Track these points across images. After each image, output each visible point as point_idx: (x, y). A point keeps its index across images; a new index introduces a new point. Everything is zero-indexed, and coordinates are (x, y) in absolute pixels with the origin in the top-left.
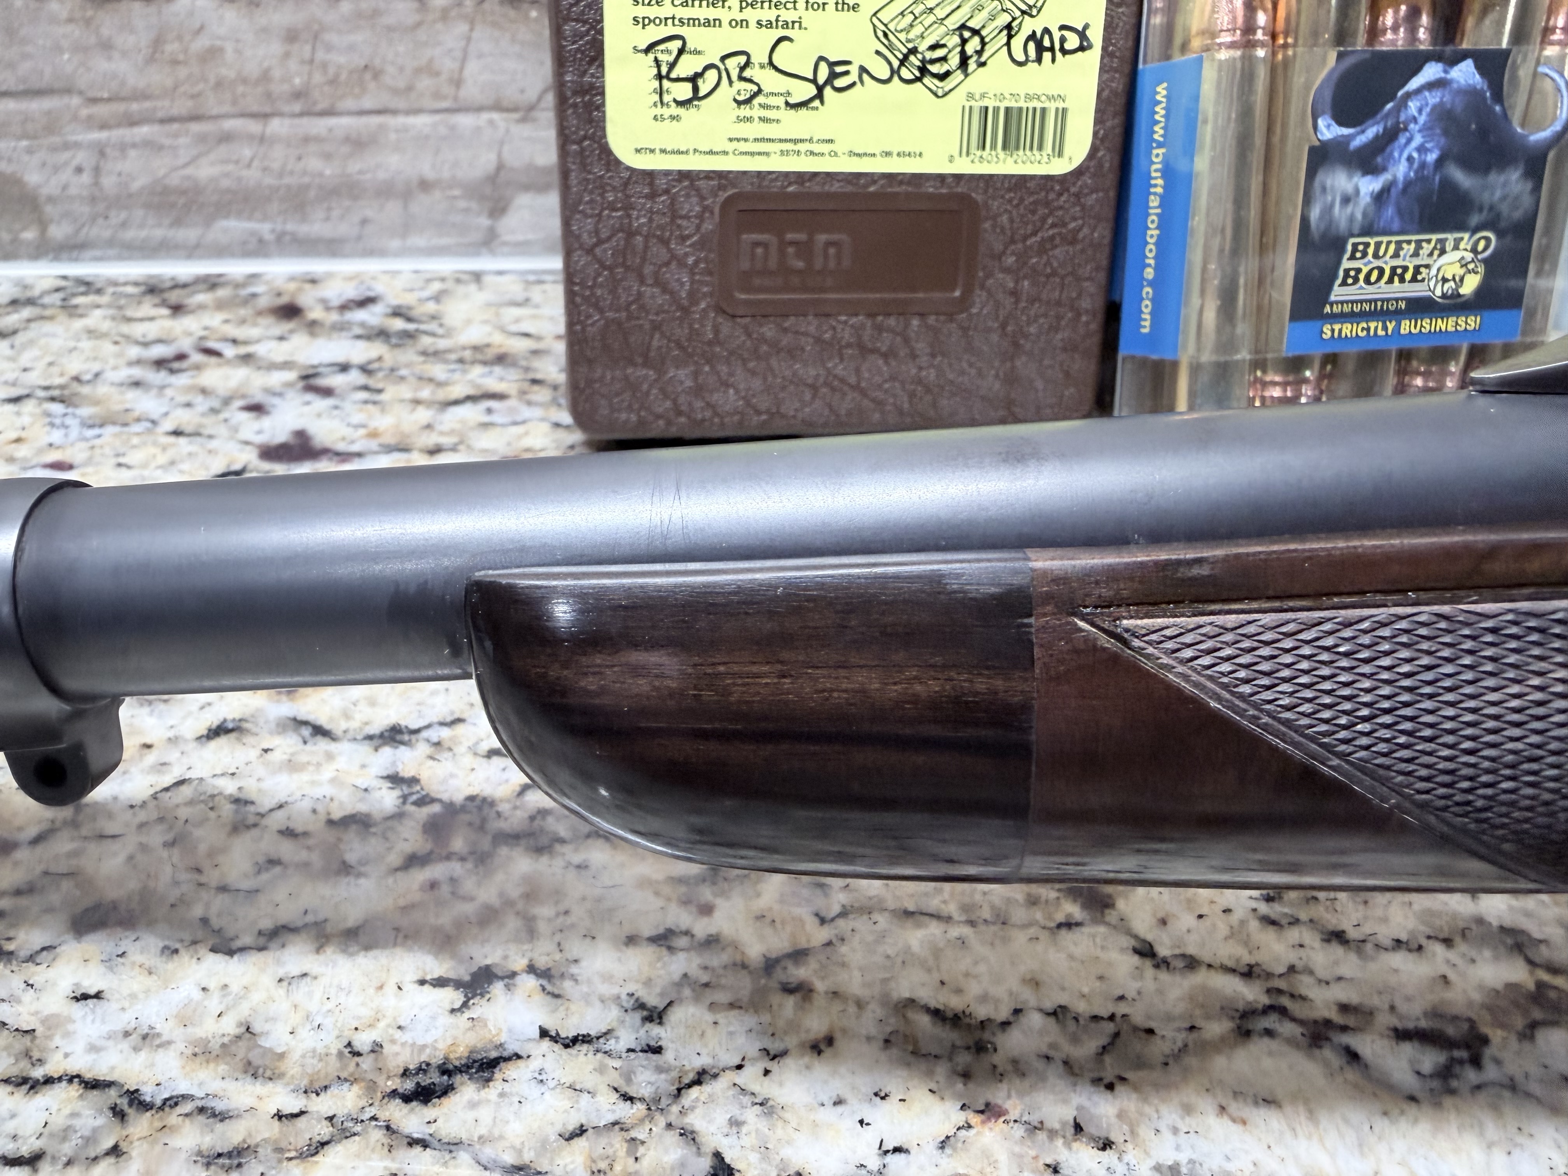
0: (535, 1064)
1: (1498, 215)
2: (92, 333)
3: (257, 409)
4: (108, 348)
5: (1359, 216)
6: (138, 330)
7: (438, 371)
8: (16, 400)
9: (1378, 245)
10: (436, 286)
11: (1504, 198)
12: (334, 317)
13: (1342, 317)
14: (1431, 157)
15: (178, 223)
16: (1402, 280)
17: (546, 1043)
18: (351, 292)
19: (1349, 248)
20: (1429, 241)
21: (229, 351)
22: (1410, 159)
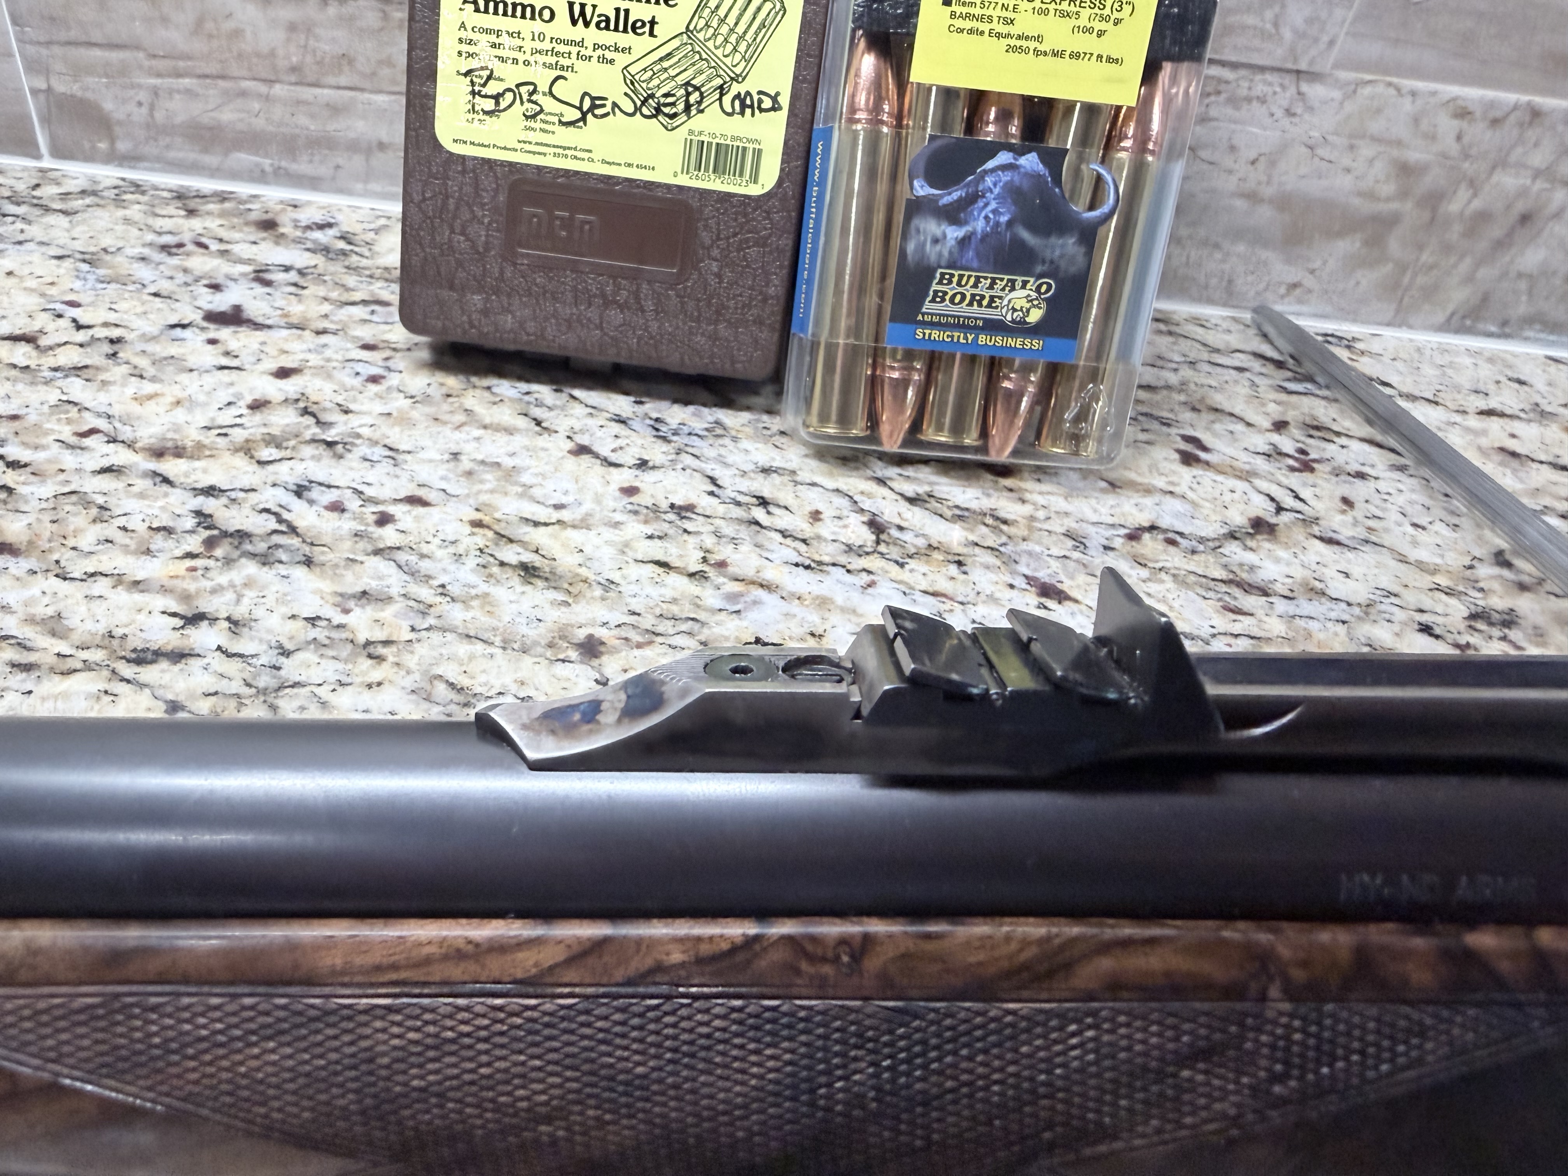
0: (206, 661)
1: (1058, 268)
2: (127, 221)
3: (216, 287)
4: (135, 232)
5: (946, 253)
6: (159, 223)
7: (351, 280)
8: (59, 258)
9: (961, 277)
10: (383, 221)
11: (1062, 256)
12: (299, 233)
13: (932, 325)
14: (1004, 219)
15: (205, 150)
16: (980, 305)
17: (218, 653)
18: (318, 218)
19: (938, 276)
20: (1002, 280)
21: (214, 246)
22: (986, 218)
